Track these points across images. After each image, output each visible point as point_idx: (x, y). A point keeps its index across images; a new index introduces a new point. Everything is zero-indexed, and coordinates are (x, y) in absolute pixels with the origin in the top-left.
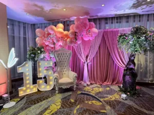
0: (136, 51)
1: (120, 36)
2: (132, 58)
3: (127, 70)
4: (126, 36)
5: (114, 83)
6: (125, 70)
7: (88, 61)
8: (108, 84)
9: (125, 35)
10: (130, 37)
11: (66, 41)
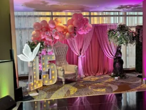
0: (122, 43)
1: (110, 31)
2: (119, 49)
3: (116, 59)
4: (114, 32)
5: (105, 73)
6: (114, 59)
7: (82, 54)
8: (100, 74)
9: (113, 30)
10: (118, 32)
11: (65, 35)
